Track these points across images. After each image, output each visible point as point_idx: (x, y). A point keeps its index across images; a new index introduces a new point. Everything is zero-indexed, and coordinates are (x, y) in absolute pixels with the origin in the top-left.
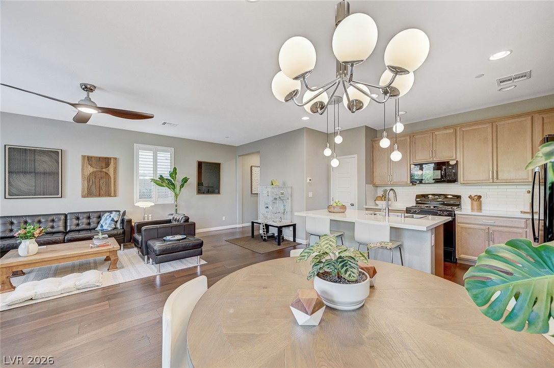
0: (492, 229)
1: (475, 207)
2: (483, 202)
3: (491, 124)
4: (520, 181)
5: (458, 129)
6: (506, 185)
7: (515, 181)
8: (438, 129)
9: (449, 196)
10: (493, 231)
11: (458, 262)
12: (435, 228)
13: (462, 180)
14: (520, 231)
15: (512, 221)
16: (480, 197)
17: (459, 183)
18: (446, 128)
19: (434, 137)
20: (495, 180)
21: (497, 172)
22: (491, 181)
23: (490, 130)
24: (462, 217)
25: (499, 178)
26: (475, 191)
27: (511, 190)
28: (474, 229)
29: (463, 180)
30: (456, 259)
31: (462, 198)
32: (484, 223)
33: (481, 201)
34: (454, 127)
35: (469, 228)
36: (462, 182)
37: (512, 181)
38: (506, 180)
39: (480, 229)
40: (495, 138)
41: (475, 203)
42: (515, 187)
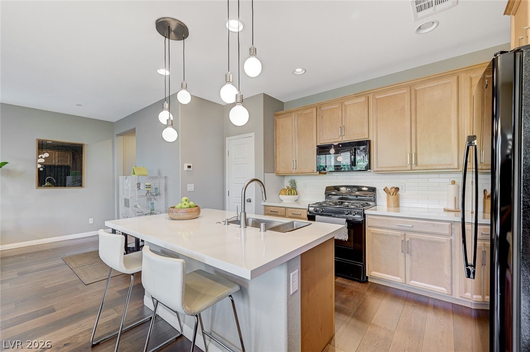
0: (410, 235)
1: (392, 204)
2: (400, 197)
3: (409, 89)
4: (444, 167)
5: (371, 96)
6: (427, 173)
7: (438, 167)
8: (348, 98)
9: (365, 189)
10: (411, 239)
11: (369, 280)
12: (301, 255)
13: (375, 167)
14: (443, 239)
15: (434, 225)
16: (397, 189)
17: (372, 171)
18: (357, 96)
19: (343, 109)
20: (414, 167)
21: (416, 155)
22: (409, 168)
23: (407, 97)
24: (372, 218)
25: (419, 164)
26: (391, 182)
27: (433, 179)
28: (387, 235)
29: (377, 167)
30: (367, 277)
31: (377, 191)
32: (400, 227)
33: (399, 194)
34: (366, 94)
35: (381, 234)
36: (375, 169)
37: (434, 168)
38: (426, 166)
39: (394, 236)
40: (413, 107)
41: (392, 198)
42: (437, 176)
